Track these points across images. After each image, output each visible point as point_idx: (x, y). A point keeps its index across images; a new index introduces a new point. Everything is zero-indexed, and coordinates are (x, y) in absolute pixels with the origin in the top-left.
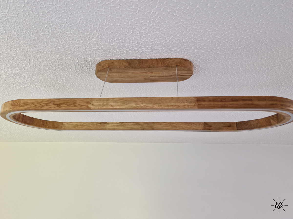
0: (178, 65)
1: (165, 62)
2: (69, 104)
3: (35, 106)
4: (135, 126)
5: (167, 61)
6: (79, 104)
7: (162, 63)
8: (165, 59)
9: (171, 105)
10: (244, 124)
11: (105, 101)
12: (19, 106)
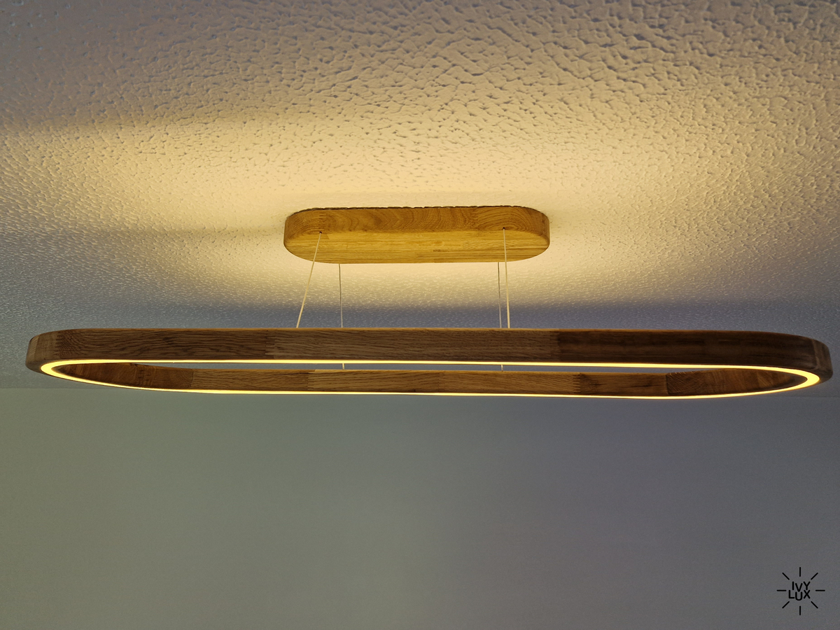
0: (508, 226)
1: (474, 217)
2: (216, 346)
3: (123, 349)
4: (391, 383)
5: (480, 216)
6: (242, 346)
7: (465, 221)
8: (474, 208)
9: (489, 351)
10: (688, 379)
11: (312, 339)
12: (80, 348)
